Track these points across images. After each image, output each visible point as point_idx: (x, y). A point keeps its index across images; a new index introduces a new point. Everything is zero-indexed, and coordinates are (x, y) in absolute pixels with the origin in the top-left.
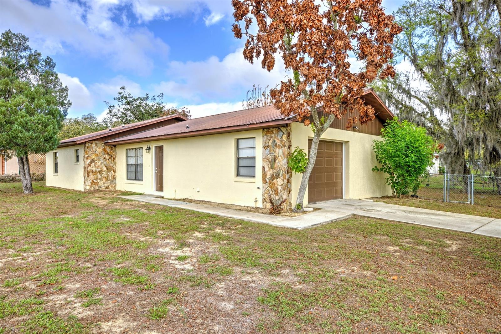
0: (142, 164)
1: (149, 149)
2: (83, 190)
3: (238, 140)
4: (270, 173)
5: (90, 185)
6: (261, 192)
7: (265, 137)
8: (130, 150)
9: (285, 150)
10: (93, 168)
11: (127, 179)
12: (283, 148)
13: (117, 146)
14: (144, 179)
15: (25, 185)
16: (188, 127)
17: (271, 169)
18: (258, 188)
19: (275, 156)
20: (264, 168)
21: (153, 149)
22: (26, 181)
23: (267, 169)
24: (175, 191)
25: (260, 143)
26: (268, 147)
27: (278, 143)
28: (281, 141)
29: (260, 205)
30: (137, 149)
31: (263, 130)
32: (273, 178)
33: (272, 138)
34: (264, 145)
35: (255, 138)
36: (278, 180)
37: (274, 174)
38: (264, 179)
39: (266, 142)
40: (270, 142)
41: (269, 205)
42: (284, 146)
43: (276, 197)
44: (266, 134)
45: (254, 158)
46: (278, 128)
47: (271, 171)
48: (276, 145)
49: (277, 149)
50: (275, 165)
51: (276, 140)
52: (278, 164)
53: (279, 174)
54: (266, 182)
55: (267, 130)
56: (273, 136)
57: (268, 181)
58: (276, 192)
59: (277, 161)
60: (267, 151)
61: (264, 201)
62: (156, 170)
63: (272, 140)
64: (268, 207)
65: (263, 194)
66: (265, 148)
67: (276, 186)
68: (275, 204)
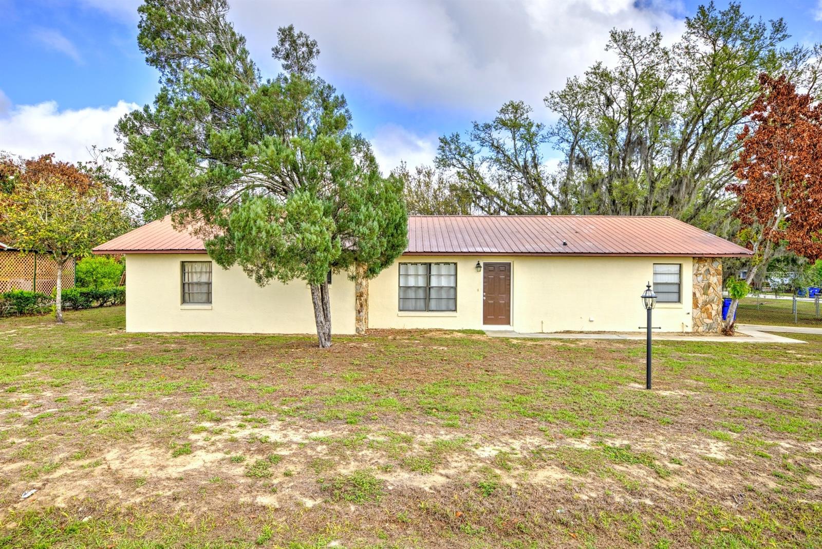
0: (455, 288)
2: (354, 333)
3: (654, 264)
4: (701, 299)
7: (697, 265)
8: (403, 264)
9: (720, 278)
11: (400, 310)
12: (718, 276)
14: (457, 310)
16: (565, 244)
18: (688, 313)
19: (709, 283)
20: (694, 294)
21: (482, 266)
23: (698, 295)
24: (542, 323)
25: (689, 269)
26: (701, 274)
27: (712, 271)
28: (716, 270)
29: (690, 330)
30: (430, 264)
31: (694, 258)
32: (706, 303)
33: (704, 266)
34: (695, 272)
35: (680, 264)
36: (713, 305)
37: (708, 300)
38: (696, 305)
39: (698, 270)
40: (702, 270)
41: (701, 329)
42: (719, 274)
43: (709, 321)
44: (697, 262)
45: (676, 284)
46: (713, 257)
47: (704, 297)
48: (710, 274)
49: (711, 277)
50: (709, 292)
51: (710, 269)
52: (712, 291)
53: (713, 300)
54: (698, 307)
55: (699, 259)
56: (706, 264)
57: (699, 306)
58: (709, 317)
59: (711, 288)
60: (700, 278)
61: (695, 325)
62: (484, 296)
63: (705, 268)
64: (699, 330)
65: (694, 318)
66: (696, 275)
67: (710, 310)
68: (705, 327)
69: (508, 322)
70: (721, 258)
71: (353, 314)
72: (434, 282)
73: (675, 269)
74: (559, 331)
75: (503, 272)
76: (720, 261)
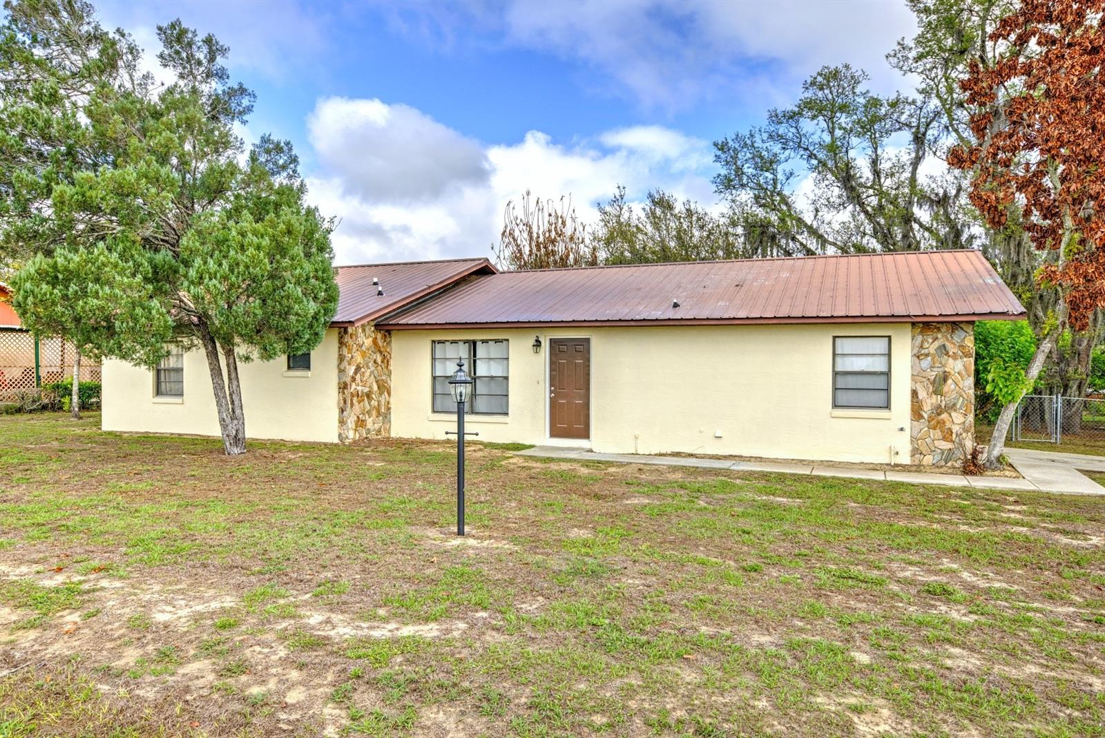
0: (506, 378)
1: (538, 344)
2: (336, 440)
3: (835, 338)
4: (929, 402)
5: (354, 427)
6: (906, 435)
7: (920, 338)
8: (440, 342)
9: (970, 363)
10: (358, 385)
11: (434, 411)
12: (965, 359)
13: (393, 333)
14: (510, 412)
15: (234, 432)
16: (676, 305)
17: (934, 396)
18: (902, 429)
19: (945, 372)
20: (914, 393)
21: (546, 345)
22: (235, 422)
23: (922, 394)
24: (636, 438)
25: (904, 347)
26: (927, 355)
27: (952, 349)
28: (961, 347)
29: (905, 459)
30: (475, 343)
31: (913, 324)
32: (938, 410)
33: (936, 339)
34: (915, 351)
35: (889, 337)
36: (953, 414)
37: (943, 405)
38: (917, 413)
39: (921, 347)
40: (932, 348)
41: (928, 460)
42: (967, 355)
43: (946, 445)
44: (921, 332)
45: (882, 373)
46: (954, 323)
47: (935, 400)
48: (947, 354)
49: (950, 360)
50: (946, 389)
51: (948, 344)
52: (953, 387)
53: (954, 405)
54: (922, 417)
55: (924, 325)
56: (939, 336)
57: (926, 416)
58: (947, 436)
59: (950, 381)
60: (926, 363)
61: (915, 451)
62: (551, 392)
63: (937, 344)
64: (924, 462)
65: (914, 439)
66: (918, 357)
67: (948, 425)
68: (938, 457)
69: (585, 434)
70: (972, 323)
71: (336, 412)
72: (482, 370)
73: (881, 345)
74: (663, 452)
75: (581, 354)
76: (969, 329)
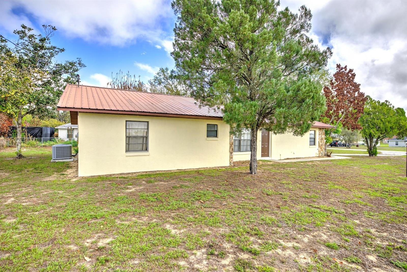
2: (229, 165)
18: (317, 149)
20: (319, 142)
24: (280, 155)
35: (315, 131)
37: (322, 144)
41: (320, 155)
43: (322, 152)
45: (314, 138)
57: (320, 146)
59: (322, 140)
60: (320, 136)
62: (261, 144)
65: (319, 151)
67: (322, 148)
71: (228, 154)
75: (267, 133)
